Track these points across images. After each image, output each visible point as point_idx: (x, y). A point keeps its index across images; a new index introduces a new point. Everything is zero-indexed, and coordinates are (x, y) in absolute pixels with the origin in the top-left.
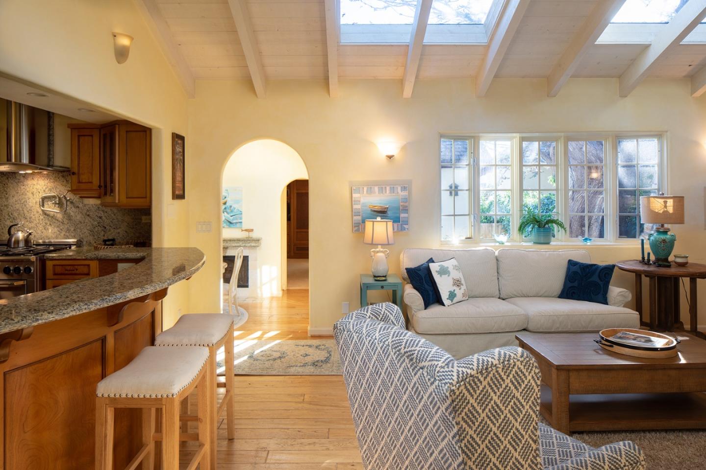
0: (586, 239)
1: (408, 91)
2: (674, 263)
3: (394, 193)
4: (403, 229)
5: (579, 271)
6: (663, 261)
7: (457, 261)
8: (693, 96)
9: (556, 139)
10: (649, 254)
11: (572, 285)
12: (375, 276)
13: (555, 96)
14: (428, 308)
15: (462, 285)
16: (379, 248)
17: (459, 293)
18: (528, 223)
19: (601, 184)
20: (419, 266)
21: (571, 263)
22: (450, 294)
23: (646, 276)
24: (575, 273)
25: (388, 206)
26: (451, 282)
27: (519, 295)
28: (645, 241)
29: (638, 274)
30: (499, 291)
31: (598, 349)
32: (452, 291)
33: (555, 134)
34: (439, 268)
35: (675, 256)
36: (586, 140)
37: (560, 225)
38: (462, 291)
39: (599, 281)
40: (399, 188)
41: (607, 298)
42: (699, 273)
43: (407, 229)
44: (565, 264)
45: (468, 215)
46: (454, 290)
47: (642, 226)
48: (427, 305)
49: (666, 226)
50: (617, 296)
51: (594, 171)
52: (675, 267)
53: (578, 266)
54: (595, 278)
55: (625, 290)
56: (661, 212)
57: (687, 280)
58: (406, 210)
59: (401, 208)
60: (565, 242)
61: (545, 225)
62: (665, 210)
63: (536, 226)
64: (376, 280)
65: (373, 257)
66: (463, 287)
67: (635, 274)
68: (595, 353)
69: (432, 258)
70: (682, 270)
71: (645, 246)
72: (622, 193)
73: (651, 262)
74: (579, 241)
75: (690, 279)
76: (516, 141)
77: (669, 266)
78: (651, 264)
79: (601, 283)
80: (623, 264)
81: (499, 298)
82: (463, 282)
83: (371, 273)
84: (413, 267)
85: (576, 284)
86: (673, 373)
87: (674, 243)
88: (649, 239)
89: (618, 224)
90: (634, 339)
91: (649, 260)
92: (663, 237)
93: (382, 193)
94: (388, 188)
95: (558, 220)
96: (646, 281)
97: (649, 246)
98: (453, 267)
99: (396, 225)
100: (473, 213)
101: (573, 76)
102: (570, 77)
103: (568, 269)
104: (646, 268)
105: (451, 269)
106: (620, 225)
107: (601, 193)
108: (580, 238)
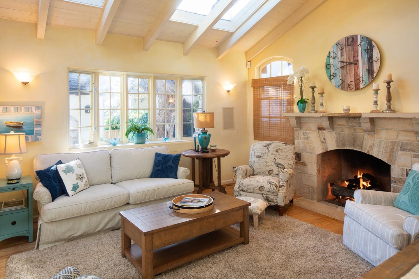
0: (166, 139)
1: (41, 32)
2: (210, 150)
3: (28, 112)
4: (36, 139)
5: (162, 160)
6: (205, 150)
7: (80, 161)
8: (218, 58)
9: (148, 77)
10: (198, 146)
11: (158, 168)
12: (9, 180)
13: (147, 50)
14: (55, 200)
15: (84, 178)
16: (14, 157)
17: (81, 184)
18: (131, 131)
19: (174, 106)
20: (48, 168)
21: (157, 155)
22: (73, 187)
23: (197, 159)
24: (159, 161)
25: (23, 122)
26: (75, 177)
27: (125, 180)
28: (196, 138)
29: (193, 158)
30: (112, 178)
31: (171, 213)
32: (76, 184)
33: (148, 74)
34: (65, 167)
35: (211, 146)
36: (165, 79)
37: (151, 131)
38: (84, 182)
39: (172, 165)
40: (33, 108)
41: (177, 174)
42: (222, 154)
43: (41, 139)
44: (154, 155)
45: (91, 127)
46: (77, 183)
47: (194, 129)
48: (54, 198)
49: (206, 129)
50: (182, 173)
51: (171, 99)
52: (211, 152)
53: (161, 156)
54: (170, 163)
55: (186, 168)
56: (204, 121)
57: (216, 159)
58: (39, 124)
59: (35, 123)
60: (154, 141)
61: (142, 131)
62: (206, 120)
63: (136, 132)
64: (8, 184)
65: (7, 164)
66: (85, 180)
67: (191, 158)
68: (169, 216)
69: (60, 161)
70: (214, 154)
71: (196, 141)
72: (185, 111)
73: (199, 150)
74: (162, 140)
75: (218, 158)
76: (124, 77)
77: (208, 152)
78: (199, 151)
79: (173, 165)
80: (185, 153)
81: (112, 183)
82: (85, 175)
83: (6, 178)
84: (43, 170)
85: (160, 168)
86: (211, 220)
87: (210, 138)
88: (198, 137)
89: (182, 129)
90: (191, 202)
91: (198, 149)
92: (205, 136)
93: (18, 112)
94: (23, 108)
95: (149, 128)
96: (197, 161)
97: (198, 141)
98: (77, 166)
99: (30, 137)
100: (94, 125)
101: (157, 39)
102: (156, 39)
103: (156, 159)
104: (196, 154)
105: (75, 168)
106: (183, 130)
107: (174, 111)
108: (162, 138)
